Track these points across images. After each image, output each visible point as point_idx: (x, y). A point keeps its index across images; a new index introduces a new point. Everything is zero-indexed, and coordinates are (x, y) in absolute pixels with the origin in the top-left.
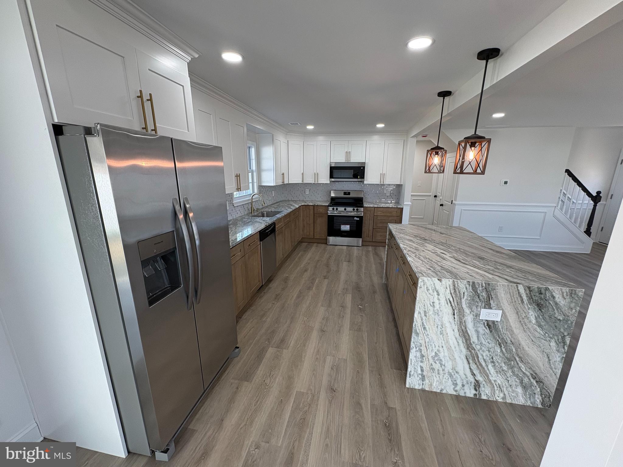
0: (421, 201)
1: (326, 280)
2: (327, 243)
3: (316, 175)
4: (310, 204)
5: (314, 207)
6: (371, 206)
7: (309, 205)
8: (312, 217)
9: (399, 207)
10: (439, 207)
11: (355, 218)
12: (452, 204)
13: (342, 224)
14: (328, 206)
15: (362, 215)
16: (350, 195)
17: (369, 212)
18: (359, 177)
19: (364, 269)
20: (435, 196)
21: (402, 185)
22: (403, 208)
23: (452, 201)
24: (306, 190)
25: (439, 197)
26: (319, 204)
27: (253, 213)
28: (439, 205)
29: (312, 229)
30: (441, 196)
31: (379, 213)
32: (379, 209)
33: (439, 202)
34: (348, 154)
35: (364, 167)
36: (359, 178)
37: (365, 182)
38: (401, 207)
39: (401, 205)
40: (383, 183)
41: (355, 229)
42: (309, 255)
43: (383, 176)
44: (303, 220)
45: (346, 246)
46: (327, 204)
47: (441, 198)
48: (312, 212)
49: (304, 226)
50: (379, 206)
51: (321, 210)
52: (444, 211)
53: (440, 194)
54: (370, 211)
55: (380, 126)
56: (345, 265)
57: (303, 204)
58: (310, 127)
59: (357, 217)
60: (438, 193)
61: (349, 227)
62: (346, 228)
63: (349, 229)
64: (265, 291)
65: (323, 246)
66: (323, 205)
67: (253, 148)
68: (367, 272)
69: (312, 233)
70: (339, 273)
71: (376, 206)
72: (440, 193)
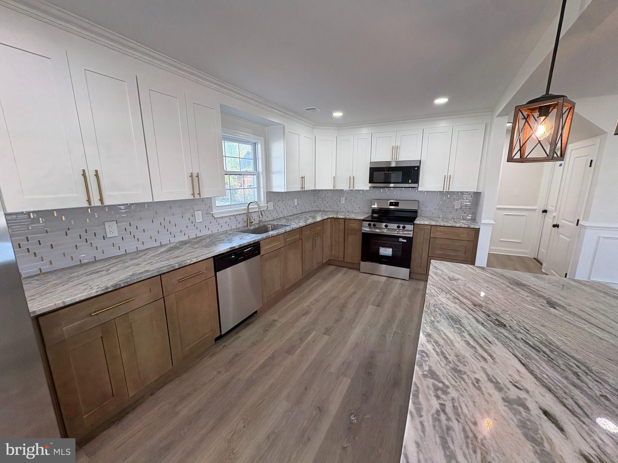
0: (516, 217)
1: (326, 337)
2: (360, 270)
3: (352, 180)
4: (340, 216)
5: (345, 220)
6: (426, 223)
7: (338, 218)
8: (342, 234)
9: (472, 226)
10: (551, 229)
11: (401, 240)
12: (577, 225)
13: (381, 246)
14: (364, 220)
15: (411, 236)
16: (398, 206)
17: (423, 232)
18: (410, 180)
19: (396, 325)
20: (545, 211)
21: (481, 192)
22: (479, 229)
23: (578, 220)
24: (341, 198)
25: (551, 212)
26: (353, 216)
27: (249, 226)
28: (552, 226)
29: (342, 249)
30: (555, 211)
31: (438, 235)
32: (439, 229)
33: (551, 221)
34: (395, 149)
35: (418, 167)
36: (410, 182)
37: (420, 189)
38: (477, 227)
39: (477, 223)
40: (447, 190)
41: (399, 254)
42: (327, 286)
43: (448, 179)
44: (331, 237)
45: (386, 278)
46: (362, 218)
47: (555, 214)
48: (342, 227)
49: (332, 245)
50: (438, 224)
51: (355, 225)
52: (561, 236)
53: (553, 209)
54: (424, 230)
55: (441, 101)
56: (369, 311)
57: (331, 216)
58: (338, 114)
59: (404, 238)
60: (550, 207)
61: (391, 251)
62: (386, 251)
63: (391, 254)
64: (226, 344)
65: (354, 273)
66: (357, 218)
67: (259, 144)
68: (399, 331)
69: (341, 254)
70: (354, 325)
71: (433, 223)
72: (553, 207)
